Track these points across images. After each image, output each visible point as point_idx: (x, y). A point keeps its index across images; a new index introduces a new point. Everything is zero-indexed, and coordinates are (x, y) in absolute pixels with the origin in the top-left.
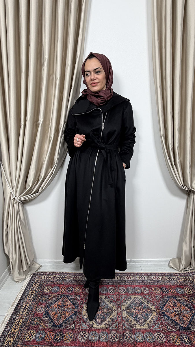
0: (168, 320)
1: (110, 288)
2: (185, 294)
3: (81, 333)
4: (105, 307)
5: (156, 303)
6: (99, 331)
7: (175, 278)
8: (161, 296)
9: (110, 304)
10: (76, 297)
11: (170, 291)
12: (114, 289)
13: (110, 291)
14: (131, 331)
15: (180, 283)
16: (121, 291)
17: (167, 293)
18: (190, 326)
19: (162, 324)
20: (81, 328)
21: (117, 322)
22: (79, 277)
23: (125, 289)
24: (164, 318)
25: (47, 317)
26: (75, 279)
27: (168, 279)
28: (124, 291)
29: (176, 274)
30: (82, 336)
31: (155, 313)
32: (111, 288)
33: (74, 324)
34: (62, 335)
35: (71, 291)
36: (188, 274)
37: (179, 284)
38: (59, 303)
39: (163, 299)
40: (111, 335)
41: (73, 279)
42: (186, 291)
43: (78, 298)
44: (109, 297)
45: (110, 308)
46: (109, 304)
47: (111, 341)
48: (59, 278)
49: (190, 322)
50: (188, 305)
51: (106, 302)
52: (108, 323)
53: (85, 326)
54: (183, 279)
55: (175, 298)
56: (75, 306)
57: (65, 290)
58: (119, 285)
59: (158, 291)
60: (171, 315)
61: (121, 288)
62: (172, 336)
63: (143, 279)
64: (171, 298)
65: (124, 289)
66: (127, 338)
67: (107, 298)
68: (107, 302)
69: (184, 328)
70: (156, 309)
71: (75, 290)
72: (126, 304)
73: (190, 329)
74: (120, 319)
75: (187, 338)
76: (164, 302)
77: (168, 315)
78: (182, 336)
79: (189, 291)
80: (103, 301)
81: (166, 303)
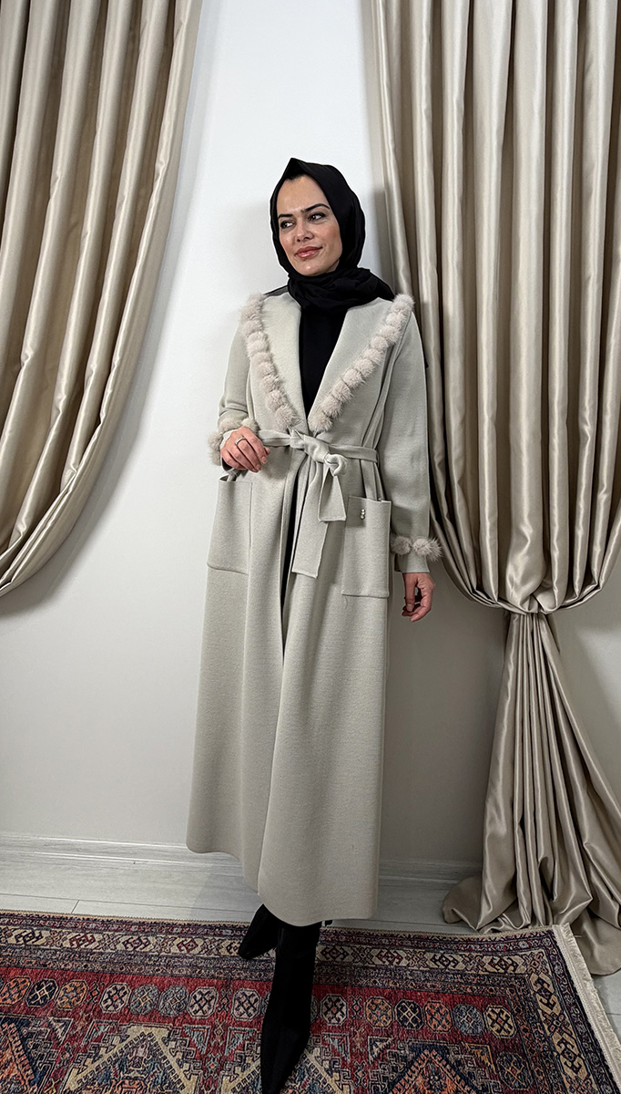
1: (200, 993)
2: (486, 1038)
4: (155, 1082)
5: (360, 1074)
7: (460, 959)
8: (390, 1040)
9: (181, 1066)
10: (54, 1030)
11: (429, 1017)
12: (213, 997)
13: (196, 1007)
15: (476, 985)
16: (237, 1009)
17: (418, 1026)
22: (96, 936)
23: (256, 1000)
26: (76, 946)
27: (432, 965)
28: (251, 1011)
29: (468, 941)
32: (204, 992)
35: (44, 998)
36: (511, 945)
37: (469, 990)
39: (394, 1056)
41: (69, 946)
42: (494, 1021)
43: (60, 1031)
44: (184, 1035)
45: (174, 1086)
46: (175, 1066)
48: (17, 938)
51: (165, 1058)
54: (490, 969)
55: (444, 1052)
56: (34, 1072)
57: (23, 992)
58: (240, 979)
59: (383, 1015)
61: (244, 994)
63: (338, 959)
64: (426, 1052)
65: (252, 1000)
67: (175, 1040)
68: (170, 1057)
71: (62, 993)
72: (243, 1070)
76: (394, 1069)
79: (506, 1022)
80: (154, 1052)
81: (401, 1076)
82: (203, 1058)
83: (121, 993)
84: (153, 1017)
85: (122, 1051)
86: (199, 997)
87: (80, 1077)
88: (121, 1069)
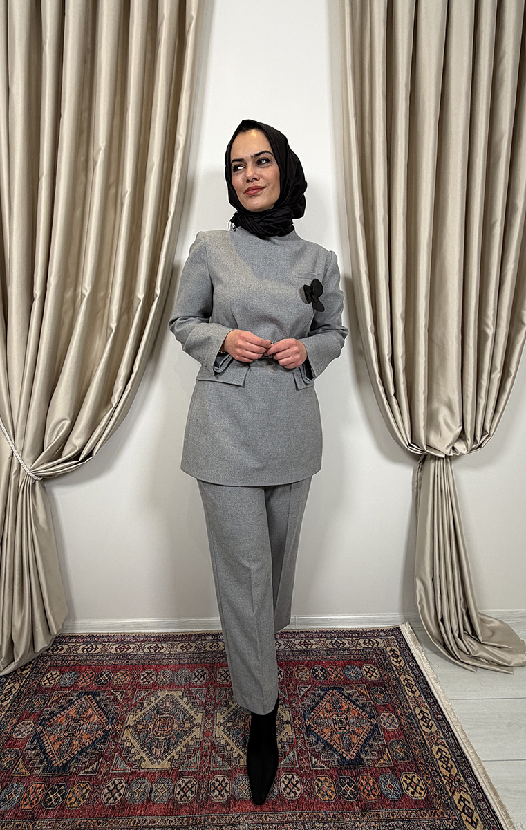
0: (316, 743)
1: (197, 671)
2: (363, 681)
3: (110, 784)
4: (178, 719)
5: (296, 705)
6: (155, 776)
8: (309, 686)
9: (192, 709)
10: (115, 696)
12: (205, 673)
14: (228, 774)
15: (357, 654)
16: (220, 678)
17: (325, 679)
18: (363, 756)
19: (300, 753)
20: (112, 770)
21: (199, 754)
22: (130, 646)
24: (308, 740)
25: (35, 748)
26: (119, 652)
27: (330, 646)
29: (351, 632)
30: (110, 791)
31: (289, 729)
32: (200, 671)
33: (97, 762)
34: (64, 791)
35: (105, 680)
37: (352, 658)
38: (72, 713)
39: (312, 694)
40: (180, 785)
41: (115, 652)
42: (367, 672)
43: (119, 697)
44: (191, 694)
45: (190, 719)
46: (188, 710)
47: (176, 801)
48: (83, 649)
49: (363, 746)
50: (364, 706)
51: (182, 706)
52: (177, 757)
53: (121, 767)
54: (363, 646)
55: (340, 689)
56: (108, 718)
57: (92, 678)
59: (305, 675)
60: (325, 730)
62: (319, 780)
64: (331, 691)
66: (216, 791)
67: (186, 696)
68: (185, 706)
69: (348, 762)
70: (294, 718)
71: (116, 677)
72: (228, 709)
73: (360, 761)
74: (206, 745)
75: (350, 787)
76: (314, 701)
77: (316, 731)
78: (340, 782)
79: (374, 672)
80: (175, 703)
81: (318, 703)
82: (204, 705)
83: (151, 675)
84: (171, 686)
85: (157, 704)
86: (197, 674)
87: (134, 719)
88: (158, 713)
